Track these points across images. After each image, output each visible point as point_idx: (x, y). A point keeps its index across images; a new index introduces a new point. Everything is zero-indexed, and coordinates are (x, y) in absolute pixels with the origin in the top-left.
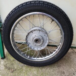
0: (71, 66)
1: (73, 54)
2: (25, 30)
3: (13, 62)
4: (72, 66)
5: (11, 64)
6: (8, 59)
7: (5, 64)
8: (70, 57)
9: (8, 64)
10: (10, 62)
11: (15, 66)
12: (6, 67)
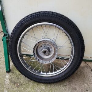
1: (86, 68)
3: (19, 76)
5: (17, 78)
6: (13, 72)
7: (10, 78)
8: (83, 72)
9: (14, 78)
10: (16, 76)
11: (20, 80)
12: (11, 81)
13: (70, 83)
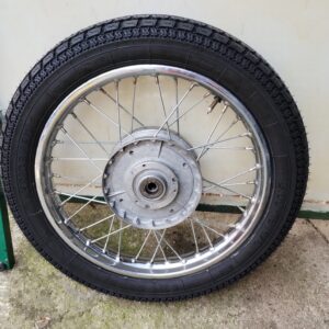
0: (304, 296)
1: (311, 244)
2: (100, 144)
3: (51, 285)
4: (311, 297)
5: (42, 292)
6: (26, 269)
7: (15, 291)
8: (298, 259)
9: (28, 292)
10: (36, 284)
11: (56, 301)
12: (18, 304)
13: (250, 304)
